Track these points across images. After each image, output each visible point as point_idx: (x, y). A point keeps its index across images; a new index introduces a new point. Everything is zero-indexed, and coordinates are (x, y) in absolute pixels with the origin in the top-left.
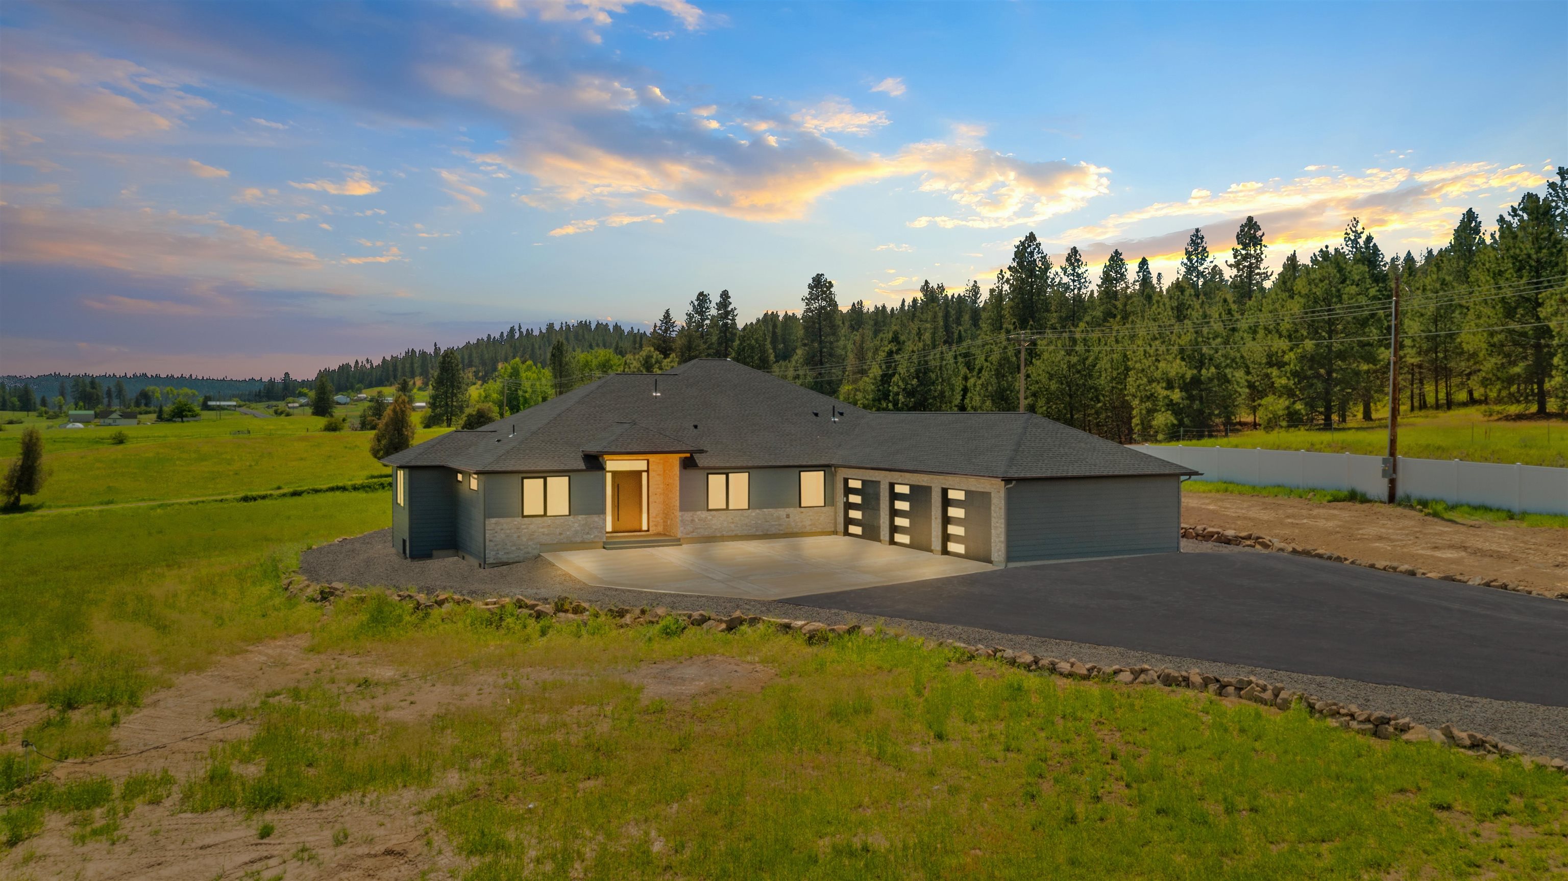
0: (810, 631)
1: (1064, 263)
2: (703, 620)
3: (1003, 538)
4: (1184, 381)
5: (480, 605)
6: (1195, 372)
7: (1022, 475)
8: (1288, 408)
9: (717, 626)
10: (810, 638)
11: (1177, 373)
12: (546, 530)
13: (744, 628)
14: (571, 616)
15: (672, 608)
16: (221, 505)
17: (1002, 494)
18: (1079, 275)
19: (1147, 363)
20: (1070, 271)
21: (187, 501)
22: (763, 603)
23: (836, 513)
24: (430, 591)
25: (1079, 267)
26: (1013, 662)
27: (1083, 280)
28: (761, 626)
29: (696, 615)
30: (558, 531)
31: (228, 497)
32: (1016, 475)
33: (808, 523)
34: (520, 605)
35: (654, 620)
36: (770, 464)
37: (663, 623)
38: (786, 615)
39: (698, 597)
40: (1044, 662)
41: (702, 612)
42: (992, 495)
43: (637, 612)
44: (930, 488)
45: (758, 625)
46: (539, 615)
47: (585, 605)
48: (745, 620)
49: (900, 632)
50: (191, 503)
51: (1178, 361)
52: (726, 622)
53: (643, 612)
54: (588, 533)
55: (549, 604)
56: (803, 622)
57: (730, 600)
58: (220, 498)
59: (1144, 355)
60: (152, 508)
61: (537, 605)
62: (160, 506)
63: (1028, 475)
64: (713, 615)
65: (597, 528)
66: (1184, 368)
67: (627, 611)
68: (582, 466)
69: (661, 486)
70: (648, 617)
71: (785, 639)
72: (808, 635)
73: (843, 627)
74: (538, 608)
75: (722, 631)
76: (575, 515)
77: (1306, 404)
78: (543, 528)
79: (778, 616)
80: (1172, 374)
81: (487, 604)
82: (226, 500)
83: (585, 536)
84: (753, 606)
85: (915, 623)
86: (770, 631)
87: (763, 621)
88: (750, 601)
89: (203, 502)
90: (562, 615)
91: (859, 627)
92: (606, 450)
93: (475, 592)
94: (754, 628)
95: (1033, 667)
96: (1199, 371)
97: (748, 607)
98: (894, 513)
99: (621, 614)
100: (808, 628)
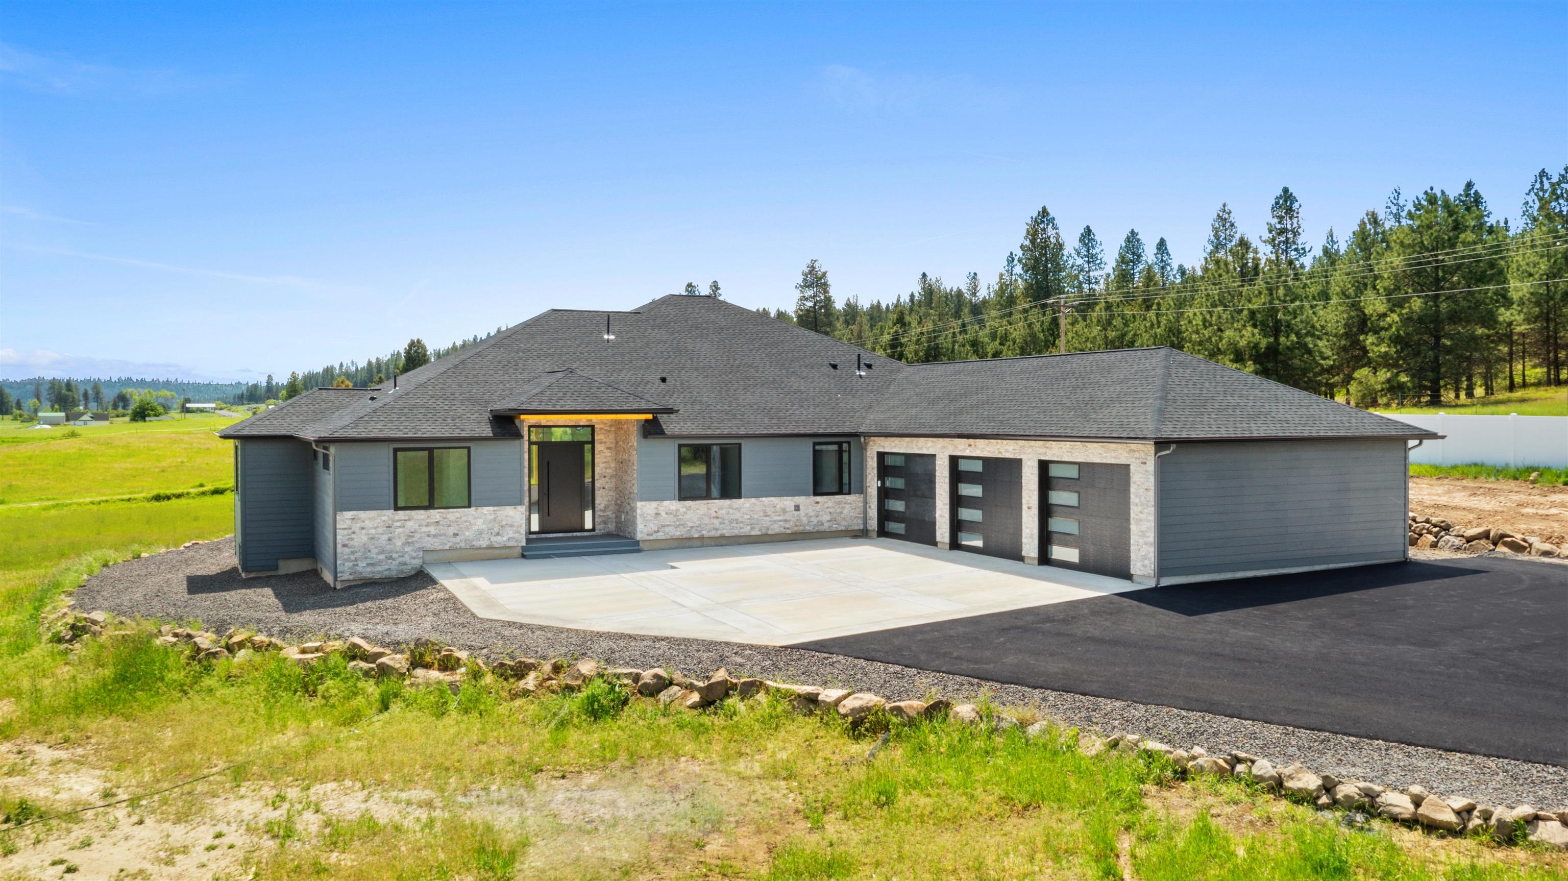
0: (853, 711)
1: (1077, 244)
2: (662, 684)
3: (1151, 537)
4: (1257, 352)
5: (292, 653)
6: (1272, 340)
7: (1184, 435)
8: (1389, 381)
9: (684, 697)
10: (855, 725)
11: (1249, 343)
12: (433, 530)
13: (733, 701)
14: (434, 674)
15: (608, 661)
16: (127, 504)
17: (1151, 465)
18: (1093, 256)
19: (1207, 333)
20: (1084, 252)
21: (88, 500)
22: (765, 651)
23: (865, 502)
24: (220, 628)
25: (1093, 248)
26: (1277, 787)
27: (1098, 262)
28: (761, 697)
29: (647, 675)
30: (451, 531)
31: (136, 496)
32: (1175, 436)
33: (825, 518)
34: (353, 653)
35: (574, 683)
36: (771, 431)
37: (586, 692)
38: (807, 675)
39: (656, 639)
40: (1348, 789)
41: (657, 671)
42: (1131, 467)
43: (547, 667)
44: (1021, 460)
45: (758, 697)
46: (384, 671)
47: (463, 655)
48: (734, 686)
49: (1028, 715)
50: (93, 503)
51: (1249, 329)
52: (700, 690)
53: (557, 669)
54: (498, 534)
55: (402, 652)
56: (840, 693)
57: (709, 645)
58: (126, 497)
59: (1204, 324)
60: (45, 509)
61: (381, 655)
62: (54, 507)
63: (1194, 435)
64: (678, 676)
65: (512, 526)
66: (1258, 336)
67: (529, 667)
68: (487, 431)
69: (613, 465)
70: (564, 679)
71: (807, 726)
72: (850, 719)
73: (914, 705)
74: (383, 660)
75: (693, 707)
76: (477, 506)
77: (1413, 376)
78: (427, 526)
79: (793, 679)
80: (1243, 343)
81: (303, 651)
82: (135, 499)
83: (493, 539)
84: (749, 658)
85: (1052, 696)
86: (779, 709)
87: (767, 691)
88: (743, 647)
89: (107, 501)
90: (420, 672)
91: (947, 705)
92: (524, 407)
93: (290, 631)
94: (751, 702)
95: (1324, 800)
96: (1277, 339)
97: (739, 660)
98: (957, 501)
99: (521, 671)
100: (851, 703)
